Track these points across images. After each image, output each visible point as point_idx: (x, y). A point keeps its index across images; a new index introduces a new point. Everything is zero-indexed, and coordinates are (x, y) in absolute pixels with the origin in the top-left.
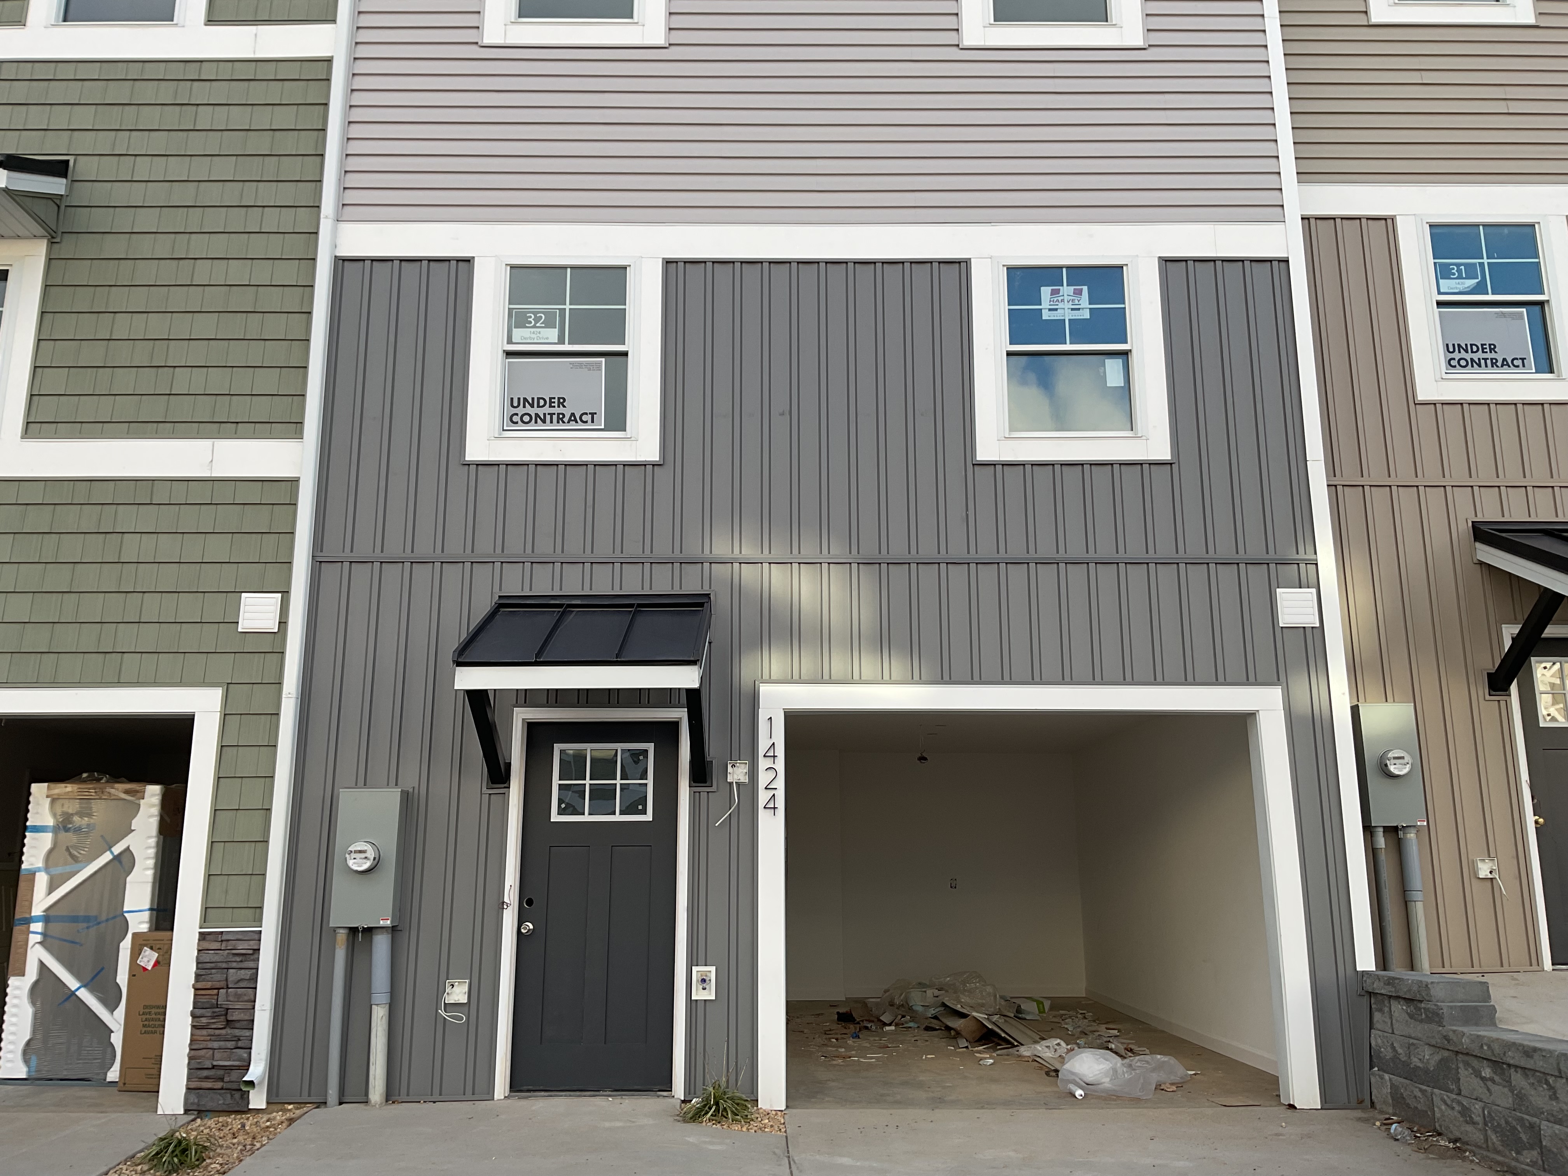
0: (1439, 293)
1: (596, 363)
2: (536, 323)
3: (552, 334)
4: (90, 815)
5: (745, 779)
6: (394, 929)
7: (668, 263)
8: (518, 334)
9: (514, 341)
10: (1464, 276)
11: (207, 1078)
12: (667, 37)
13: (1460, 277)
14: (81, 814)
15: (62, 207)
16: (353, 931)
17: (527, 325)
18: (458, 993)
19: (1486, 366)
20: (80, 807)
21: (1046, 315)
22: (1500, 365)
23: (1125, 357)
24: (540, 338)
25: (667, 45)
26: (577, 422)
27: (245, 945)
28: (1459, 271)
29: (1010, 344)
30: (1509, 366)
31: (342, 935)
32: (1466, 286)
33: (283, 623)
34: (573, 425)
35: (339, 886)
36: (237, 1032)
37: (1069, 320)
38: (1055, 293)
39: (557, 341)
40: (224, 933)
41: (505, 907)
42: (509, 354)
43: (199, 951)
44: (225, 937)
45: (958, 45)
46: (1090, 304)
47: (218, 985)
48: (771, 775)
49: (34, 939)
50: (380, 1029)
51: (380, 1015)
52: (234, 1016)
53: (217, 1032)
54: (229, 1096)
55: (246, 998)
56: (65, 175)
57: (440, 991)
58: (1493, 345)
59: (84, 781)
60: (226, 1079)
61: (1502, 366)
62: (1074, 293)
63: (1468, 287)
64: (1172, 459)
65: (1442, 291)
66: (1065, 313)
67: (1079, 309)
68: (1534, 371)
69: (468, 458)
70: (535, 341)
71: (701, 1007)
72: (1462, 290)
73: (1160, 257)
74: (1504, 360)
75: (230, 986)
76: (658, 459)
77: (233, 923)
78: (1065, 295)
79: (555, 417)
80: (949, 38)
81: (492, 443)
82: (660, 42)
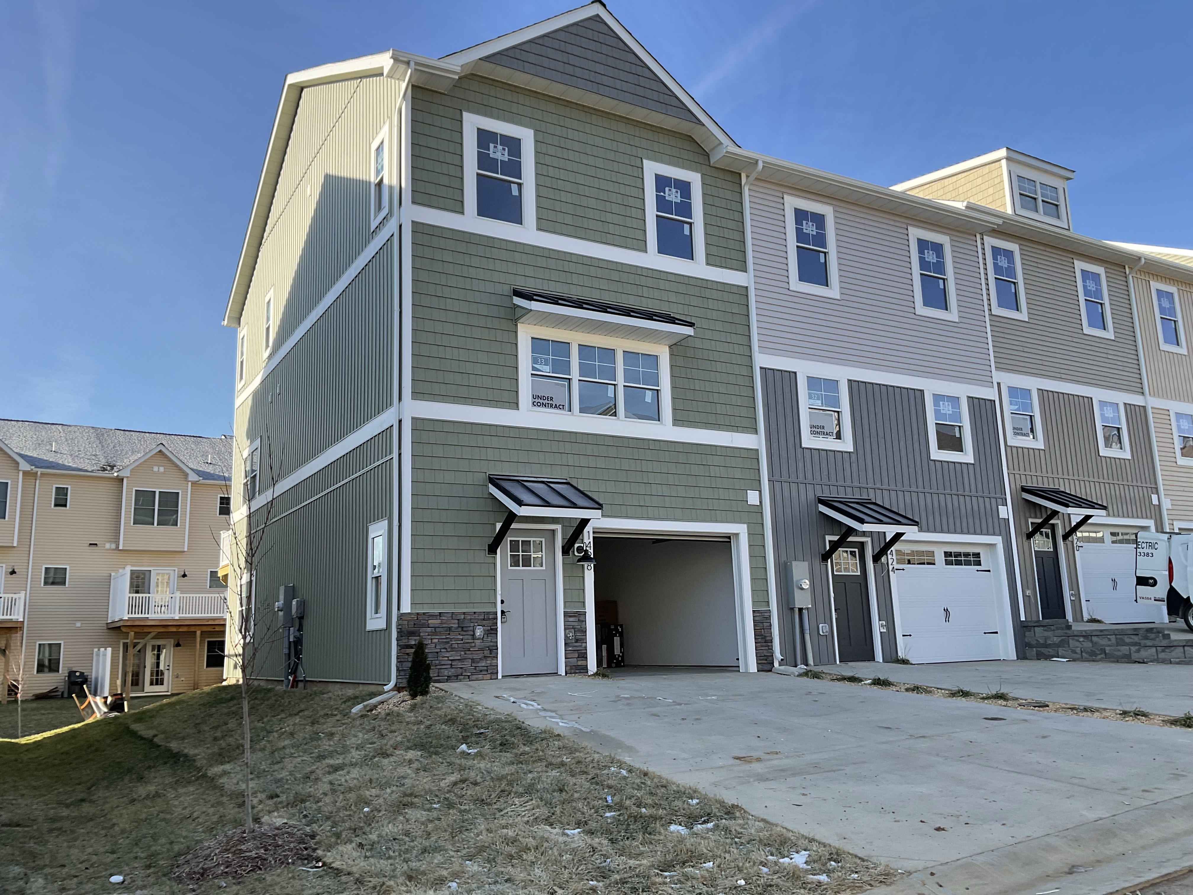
0: (1011, 410)
1: (833, 414)
2: (815, 397)
3: (819, 402)
5: (885, 562)
7: (849, 381)
8: (812, 401)
9: (810, 403)
11: (762, 659)
13: (1015, 405)
16: (801, 610)
17: (812, 398)
19: (1020, 435)
21: (942, 411)
23: (960, 427)
25: (841, 299)
26: (828, 435)
27: (767, 614)
28: (1014, 403)
29: (936, 421)
31: (797, 611)
33: (762, 502)
34: (827, 437)
35: (797, 593)
36: (769, 644)
37: (948, 414)
38: (944, 403)
39: (821, 405)
42: (810, 409)
43: (754, 617)
44: (760, 612)
45: (916, 314)
46: (953, 409)
48: (892, 560)
50: (809, 641)
51: (808, 637)
52: (768, 638)
53: (763, 644)
58: (1022, 428)
60: (767, 659)
61: (1025, 436)
62: (947, 404)
63: (1017, 408)
64: (975, 463)
66: (947, 411)
67: (950, 410)
68: (1031, 438)
69: (803, 446)
70: (816, 404)
72: (1015, 409)
73: (966, 396)
74: (1025, 433)
76: (852, 451)
77: (762, 607)
79: (822, 433)
80: (912, 310)
81: (808, 441)
82: (839, 298)
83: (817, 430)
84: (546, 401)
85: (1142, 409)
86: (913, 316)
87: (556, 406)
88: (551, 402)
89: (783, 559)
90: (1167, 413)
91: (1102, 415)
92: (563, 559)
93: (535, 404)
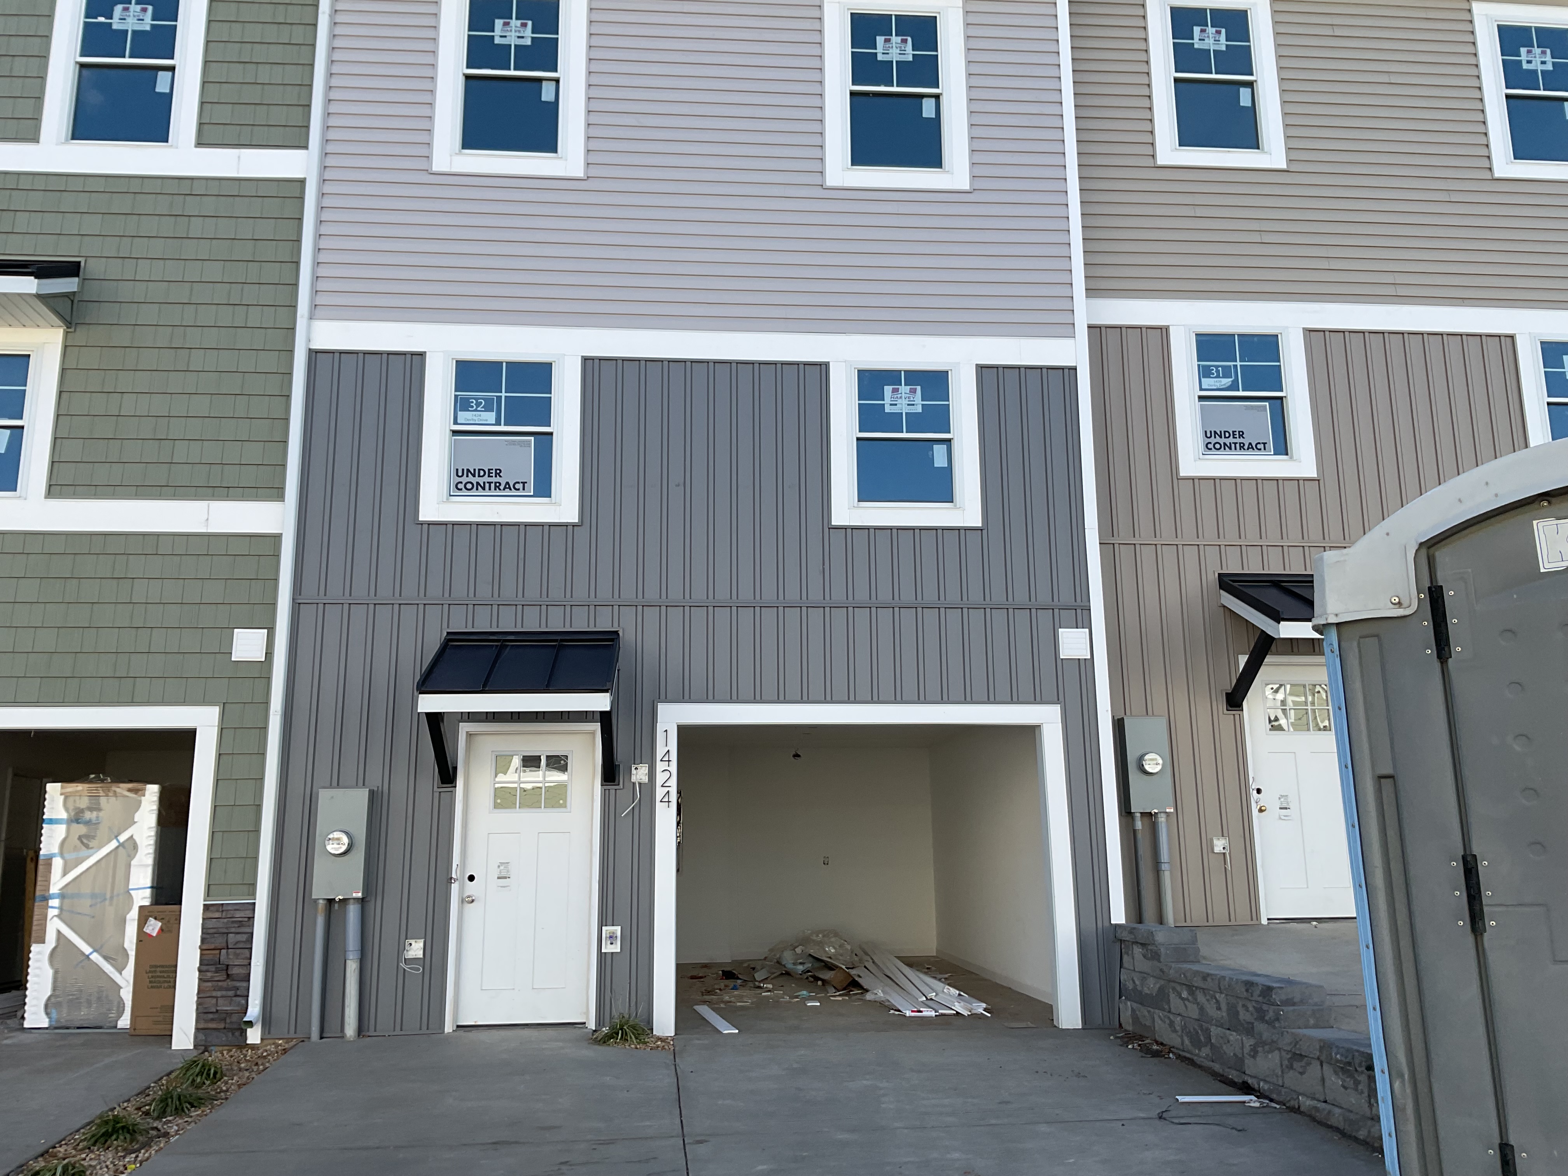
0: (1201, 389)
1: (527, 441)
2: (477, 407)
3: (491, 417)
4: (99, 809)
5: (645, 779)
6: (362, 901)
7: (585, 360)
8: (463, 416)
9: (459, 422)
10: (1221, 376)
11: (212, 1020)
12: (586, 172)
13: (1218, 376)
14: (90, 809)
15: (76, 301)
16: (331, 902)
17: (470, 409)
18: (416, 949)
19: (1236, 449)
20: (91, 803)
21: (888, 409)
22: (1246, 448)
23: (948, 443)
24: (481, 420)
25: (586, 178)
26: (510, 489)
27: (242, 914)
28: (1218, 371)
29: (860, 432)
30: (1254, 449)
31: (321, 906)
32: (1222, 384)
33: (269, 654)
34: (507, 492)
35: (319, 865)
36: (236, 984)
37: (906, 413)
38: (895, 391)
39: (494, 423)
40: (224, 905)
41: (453, 881)
42: (455, 433)
43: (204, 919)
44: (224, 908)
45: (822, 185)
46: (922, 401)
47: (219, 946)
48: (667, 774)
49: (52, 913)
50: (353, 978)
51: (352, 967)
52: (234, 971)
53: (220, 984)
54: (230, 1034)
55: (243, 956)
56: (77, 274)
57: (401, 949)
58: (1242, 432)
59: (91, 782)
60: (228, 1021)
61: (1248, 449)
62: (910, 392)
63: (1225, 384)
64: (982, 526)
65: (1203, 387)
66: (903, 407)
67: (913, 405)
68: (1272, 453)
69: (425, 518)
70: (477, 422)
71: (609, 958)
72: (1219, 387)
73: (977, 365)
74: (1250, 444)
75: (230, 947)
76: (577, 521)
77: (231, 895)
78: (903, 393)
79: (493, 485)
80: (811, 180)
81: (441, 506)
82: (579, 175)
83: (476, 480)
86: (819, 193)
91: (1551, 377)
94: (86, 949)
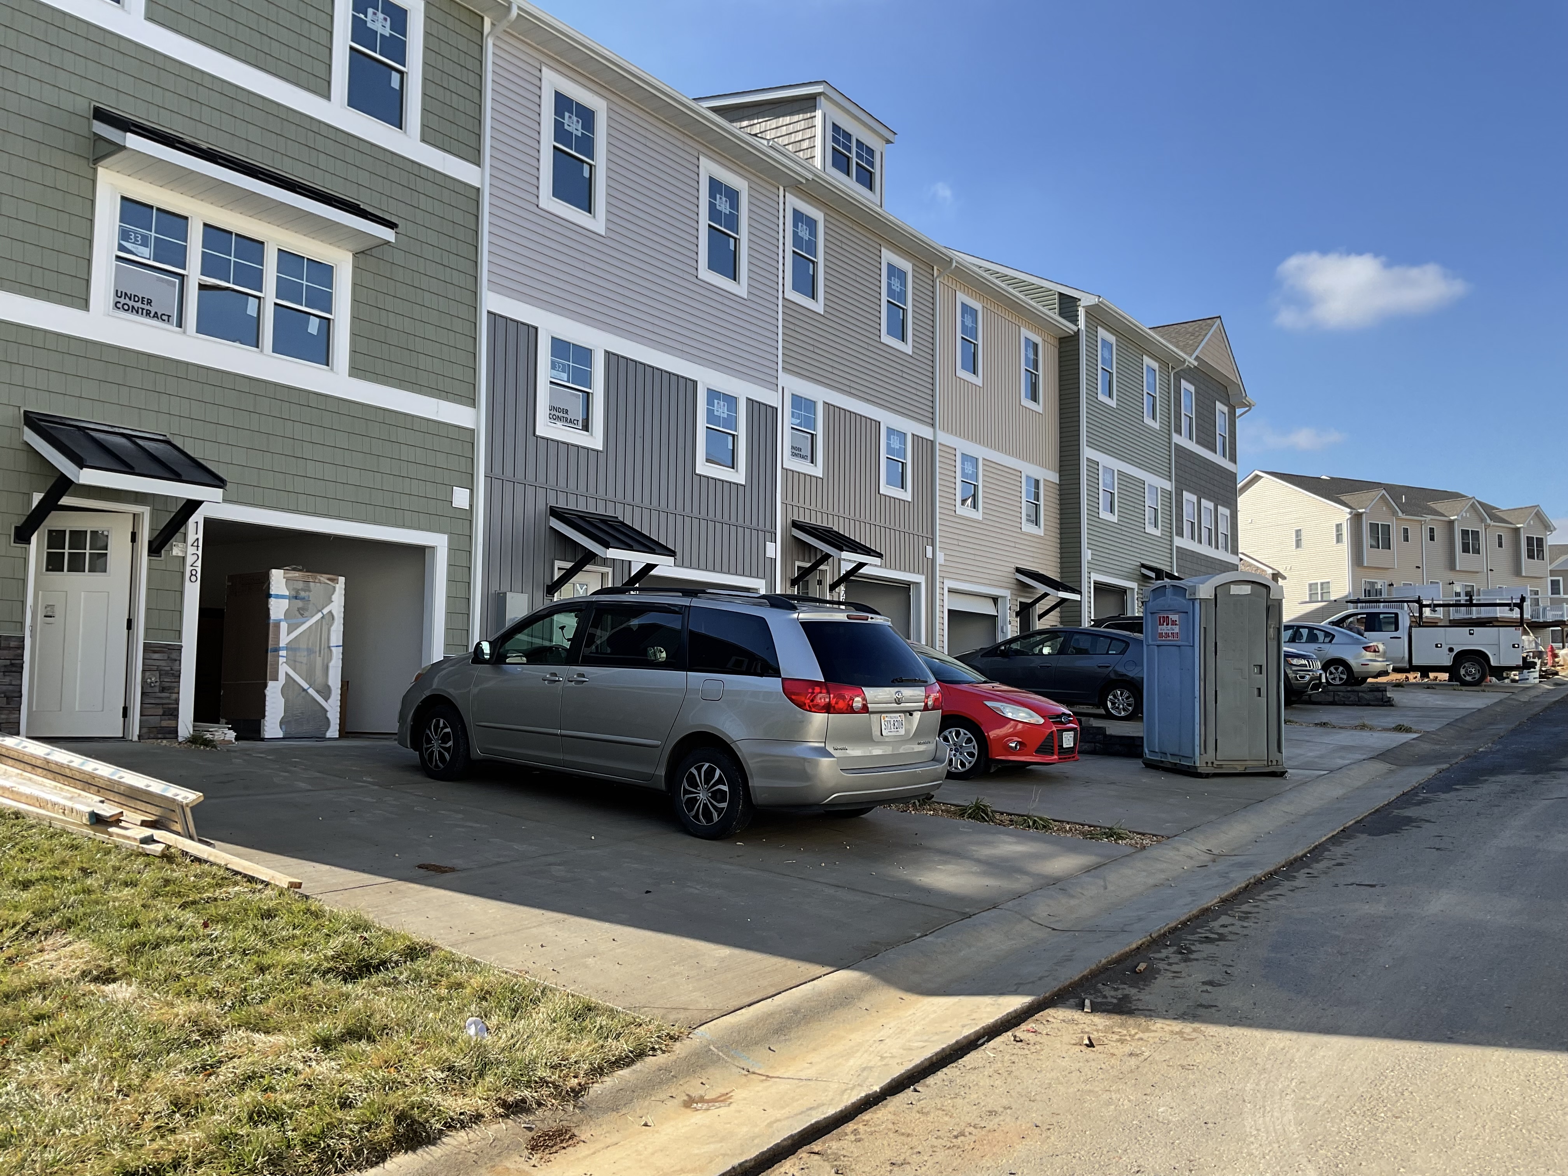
1: (581, 395)
2: (560, 368)
3: (565, 376)
4: (310, 591)
7: (606, 352)
8: (554, 373)
9: (553, 376)
10: (798, 418)
12: (606, 233)
14: (305, 591)
17: (556, 368)
19: (799, 457)
20: (304, 586)
21: (716, 413)
23: (734, 437)
25: (606, 237)
26: (572, 423)
28: (797, 415)
29: (707, 423)
30: (805, 458)
32: (798, 422)
33: (473, 505)
34: (570, 425)
37: (721, 416)
38: (719, 403)
39: (567, 380)
42: (550, 382)
45: (698, 277)
46: (727, 411)
49: (281, 660)
58: (802, 448)
62: (724, 405)
64: (747, 485)
65: (792, 422)
66: (721, 413)
67: (724, 412)
68: (807, 461)
69: (537, 433)
70: (560, 378)
73: (746, 397)
74: (803, 455)
76: (601, 450)
79: (564, 419)
80: (694, 272)
81: (545, 428)
82: (603, 234)
83: (558, 414)
84: (139, 304)
85: (929, 443)
86: (694, 280)
87: (156, 315)
88: (148, 307)
89: (494, 588)
90: (953, 452)
91: (888, 445)
92: (150, 560)
93: (119, 305)
94: (306, 686)
